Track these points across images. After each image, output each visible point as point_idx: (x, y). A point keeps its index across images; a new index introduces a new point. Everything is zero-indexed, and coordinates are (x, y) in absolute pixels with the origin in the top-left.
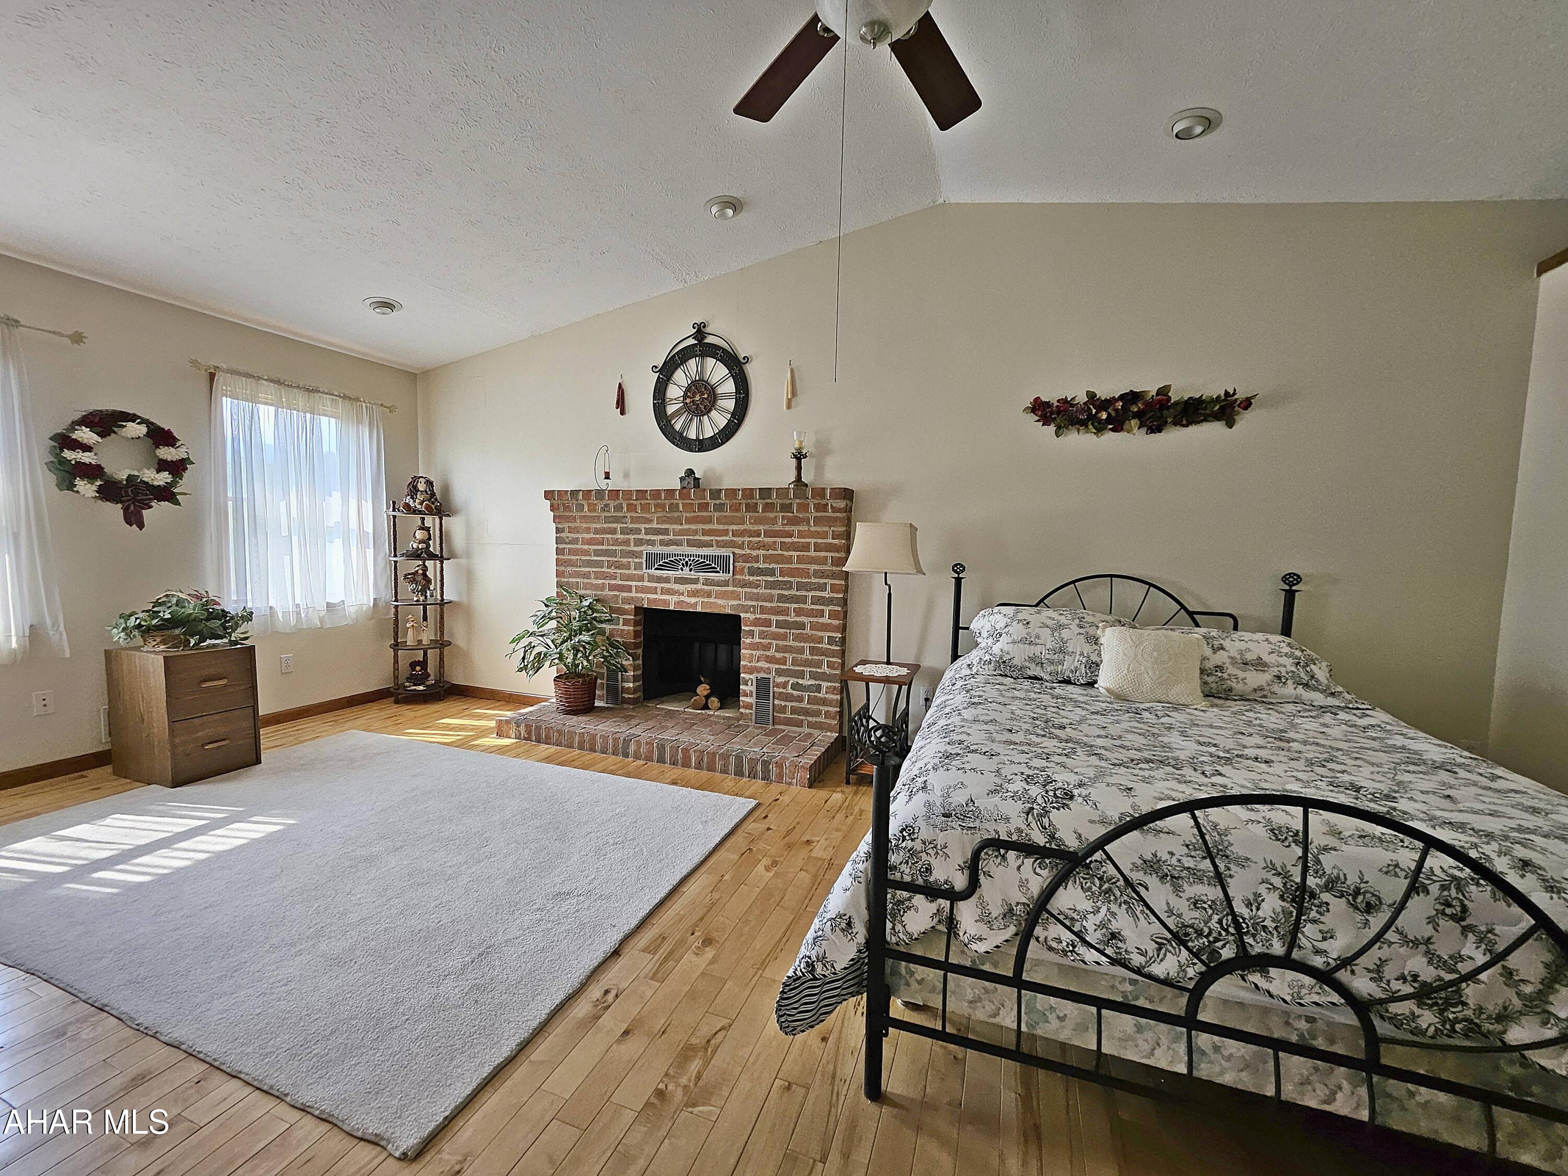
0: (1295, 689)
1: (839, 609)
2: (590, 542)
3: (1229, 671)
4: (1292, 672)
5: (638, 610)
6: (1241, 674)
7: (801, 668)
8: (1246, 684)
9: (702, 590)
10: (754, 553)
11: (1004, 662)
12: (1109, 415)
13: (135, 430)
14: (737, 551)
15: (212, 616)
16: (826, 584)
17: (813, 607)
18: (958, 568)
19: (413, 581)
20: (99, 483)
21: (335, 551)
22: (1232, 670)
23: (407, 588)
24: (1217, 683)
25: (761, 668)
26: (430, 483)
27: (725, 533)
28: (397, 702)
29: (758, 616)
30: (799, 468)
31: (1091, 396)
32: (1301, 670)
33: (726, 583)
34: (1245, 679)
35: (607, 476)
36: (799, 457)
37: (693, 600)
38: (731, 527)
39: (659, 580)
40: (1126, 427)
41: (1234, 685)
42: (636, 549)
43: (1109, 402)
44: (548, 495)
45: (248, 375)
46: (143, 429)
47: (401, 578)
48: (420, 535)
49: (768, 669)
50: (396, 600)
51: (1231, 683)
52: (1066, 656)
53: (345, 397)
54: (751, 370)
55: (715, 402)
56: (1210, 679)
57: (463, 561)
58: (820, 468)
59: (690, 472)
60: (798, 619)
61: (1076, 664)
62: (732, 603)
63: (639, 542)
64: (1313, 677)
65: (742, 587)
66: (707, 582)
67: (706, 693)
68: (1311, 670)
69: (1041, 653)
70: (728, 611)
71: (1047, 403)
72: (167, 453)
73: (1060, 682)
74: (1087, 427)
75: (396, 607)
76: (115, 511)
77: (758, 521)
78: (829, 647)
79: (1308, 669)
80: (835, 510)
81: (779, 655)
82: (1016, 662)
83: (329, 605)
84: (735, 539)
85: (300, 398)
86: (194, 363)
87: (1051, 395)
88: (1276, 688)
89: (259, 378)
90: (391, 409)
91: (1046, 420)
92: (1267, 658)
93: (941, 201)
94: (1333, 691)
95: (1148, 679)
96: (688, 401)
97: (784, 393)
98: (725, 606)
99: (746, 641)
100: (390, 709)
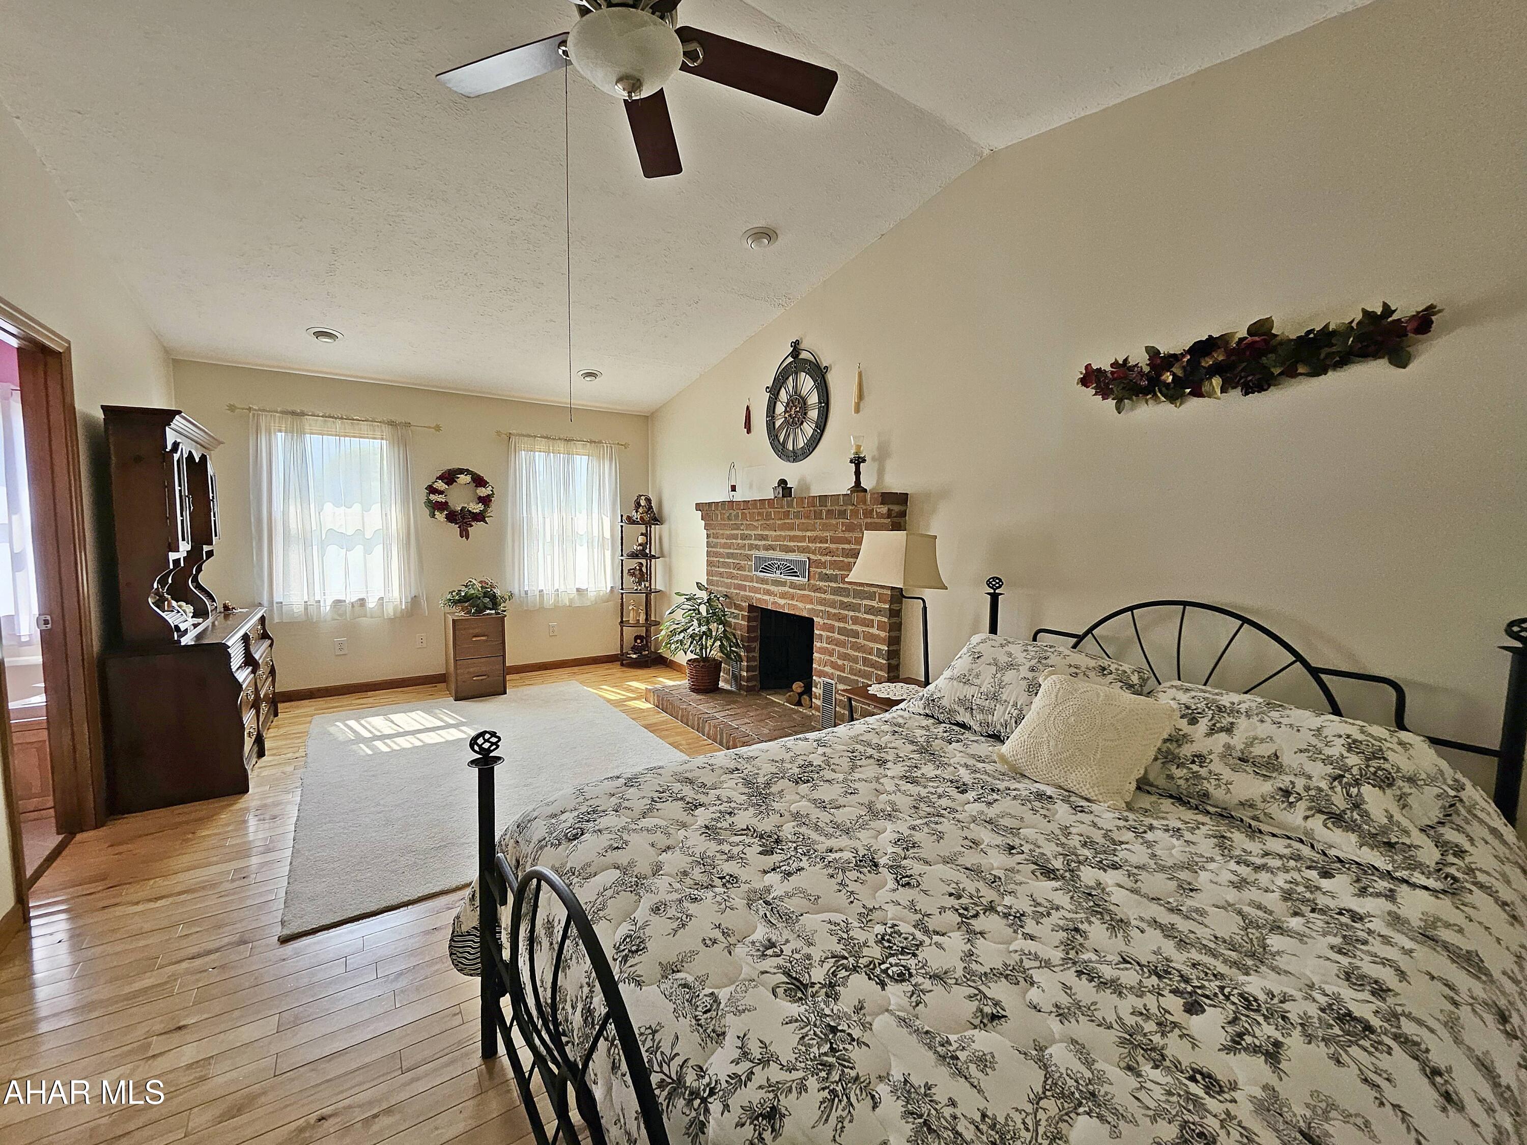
0: (1306, 818)
1: (886, 620)
2: (725, 546)
3: (1212, 767)
4: (1320, 790)
5: (752, 608)
6: (1227, 774)
7: (856, 678)
8: (1228, 791)
9: (788, 592)
10: (823, 559)
11: (933, 700)
12: (1174, 375)
13: (464, 479)
14: (812, 557)
15: (486, 595)
16: (875, 593)
17: (866, 616)
18: (995, 583)
19: (633, 575)
20: (446, 512)
21: (582, 551)
22: (1217, 766)
23: (629, 581)
24: (1187, 780)
25: (827, 673)
26: (648, 500)
27: (802, 539)
28: (622, 665)
29: (826, 621)
30: (858, 473)
31: (1153, 353)
32: (1339, 789)
33: (801, 587)
34: (1231, 784)
35: (733, 488)
36: (858, 461)
37: (782, 602)
38: (809, 534)
39: (763, 581)
40: (1205, 388)
41: (1211, 790)
42: (749, 552)
43: (1172, 359)
44: (699, 507)
45: (529, 436)
46: (468, 478)
47: (625, 572)
48: (641, 539)
49: (832, 674)
50: (622, 589)
51: (1208, 786)
52: (998, 705)
53: (591, 442)
54: (831, 377)
55: (805, 414)
56: (1178, 773)
57: (667, 559)
58: (881, 473)
59: (783, 482)
60: (854, 627)
61: (1007, 717)
62: (809, 606)
63: (751, 547)
64: (1356, 806)
65: (814, 592)
66: (793, 586)
67: (799, 690)
68: (1359, 794)
69: (973, 696)
70: (805, 614)
71: (1099, 370)
72: (483, 492)
73: (989, 736)
74: (1155, 395)
75: (622, 594)
76: (455, 529)
77: (825, 527)
78: (877, 659)
79: (1354, 791)
80: (880, 516)
81: (840, 662)
82: (945, 702)
83: (578, 590)
84: (810, 545)
85: (561, 446)
86: (498, 433)
87: (1103, 363)
88: (1275, 809)
89: (535, 437)
90: (625, 446)
91: (1104, 392)
92: (1288, 759)
93: (986, 152)
94: (1394, 840)
95: (1046, 751)
96: (787, 415)
97: (854, 399)
98: (802, 609)
99: (817, 644)
100: (615, 670)
